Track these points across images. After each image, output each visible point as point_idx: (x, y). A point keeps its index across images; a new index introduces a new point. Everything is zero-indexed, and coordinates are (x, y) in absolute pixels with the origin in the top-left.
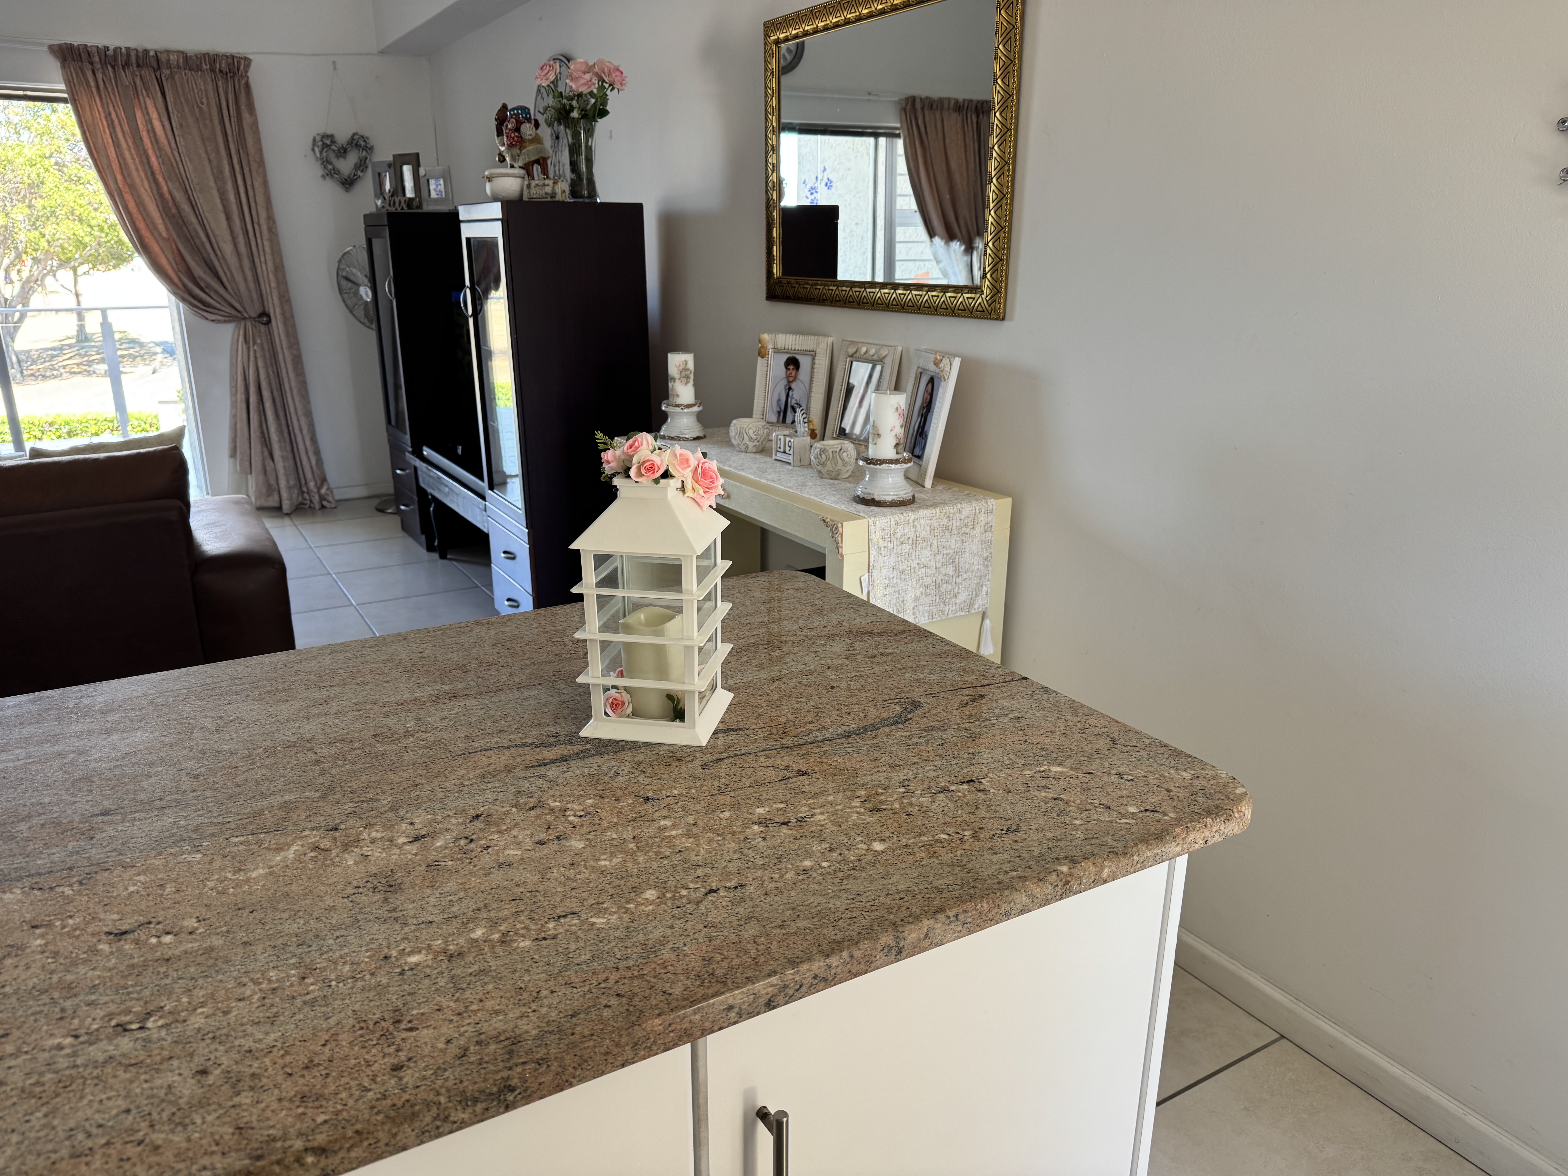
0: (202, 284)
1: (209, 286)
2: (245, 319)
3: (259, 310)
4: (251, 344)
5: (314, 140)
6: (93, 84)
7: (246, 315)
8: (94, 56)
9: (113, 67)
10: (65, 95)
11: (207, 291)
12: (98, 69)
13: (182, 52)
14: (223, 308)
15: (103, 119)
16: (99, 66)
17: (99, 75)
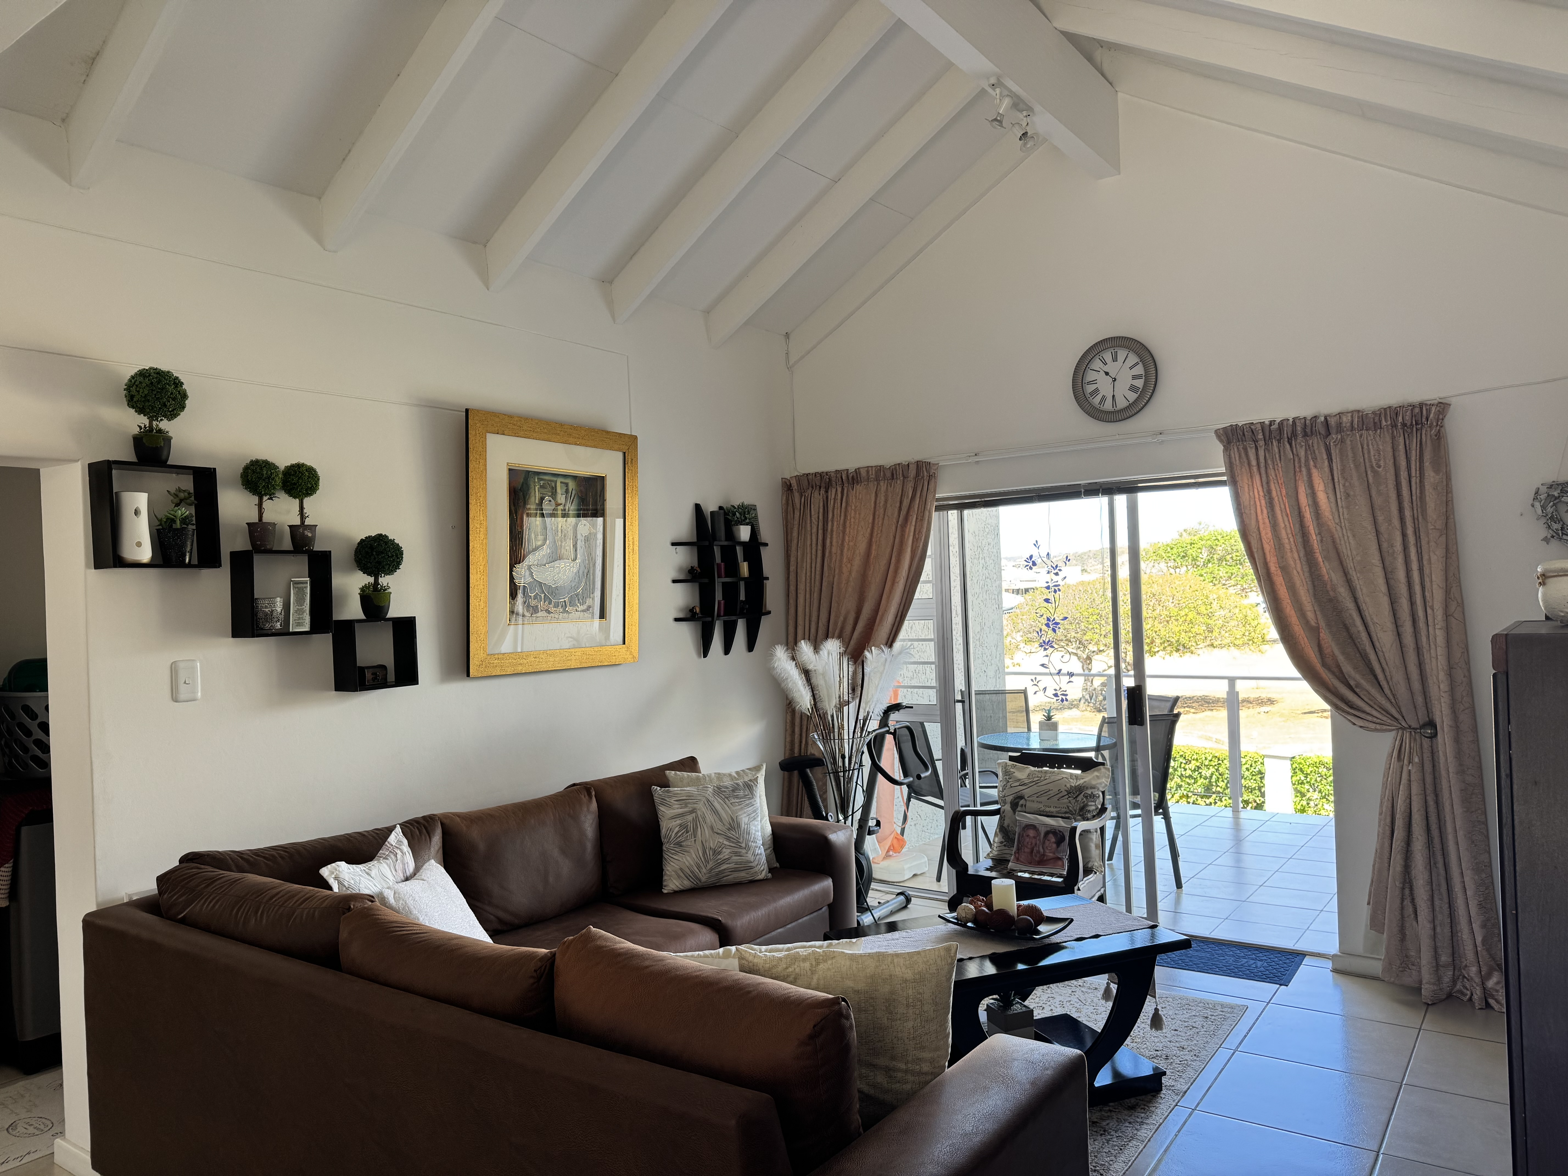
0: (1352, 683)
1: (1358, 685)
2: (1403, 728)
3: (1423, 719)
4: (1406, 762)
5: (1537, 493)
6: (1254, 463)
7: (1404, 724)
8: (1258, 434)
9: (1279, 441)
10: (1225, 478)
11: (1357, 690)
12: (1261, 447)
13: (1358, 411)
14: (1374, 713)
15: (1262, 498)
16: (1262, 443)
17: (1261, 453)
